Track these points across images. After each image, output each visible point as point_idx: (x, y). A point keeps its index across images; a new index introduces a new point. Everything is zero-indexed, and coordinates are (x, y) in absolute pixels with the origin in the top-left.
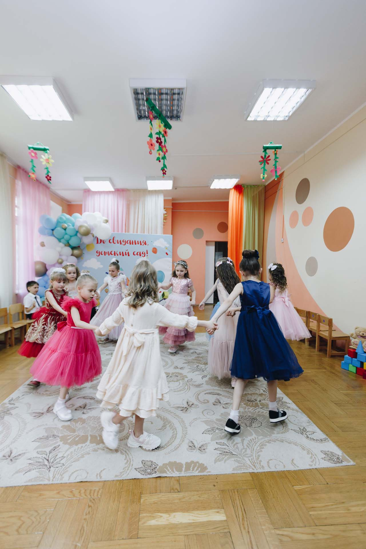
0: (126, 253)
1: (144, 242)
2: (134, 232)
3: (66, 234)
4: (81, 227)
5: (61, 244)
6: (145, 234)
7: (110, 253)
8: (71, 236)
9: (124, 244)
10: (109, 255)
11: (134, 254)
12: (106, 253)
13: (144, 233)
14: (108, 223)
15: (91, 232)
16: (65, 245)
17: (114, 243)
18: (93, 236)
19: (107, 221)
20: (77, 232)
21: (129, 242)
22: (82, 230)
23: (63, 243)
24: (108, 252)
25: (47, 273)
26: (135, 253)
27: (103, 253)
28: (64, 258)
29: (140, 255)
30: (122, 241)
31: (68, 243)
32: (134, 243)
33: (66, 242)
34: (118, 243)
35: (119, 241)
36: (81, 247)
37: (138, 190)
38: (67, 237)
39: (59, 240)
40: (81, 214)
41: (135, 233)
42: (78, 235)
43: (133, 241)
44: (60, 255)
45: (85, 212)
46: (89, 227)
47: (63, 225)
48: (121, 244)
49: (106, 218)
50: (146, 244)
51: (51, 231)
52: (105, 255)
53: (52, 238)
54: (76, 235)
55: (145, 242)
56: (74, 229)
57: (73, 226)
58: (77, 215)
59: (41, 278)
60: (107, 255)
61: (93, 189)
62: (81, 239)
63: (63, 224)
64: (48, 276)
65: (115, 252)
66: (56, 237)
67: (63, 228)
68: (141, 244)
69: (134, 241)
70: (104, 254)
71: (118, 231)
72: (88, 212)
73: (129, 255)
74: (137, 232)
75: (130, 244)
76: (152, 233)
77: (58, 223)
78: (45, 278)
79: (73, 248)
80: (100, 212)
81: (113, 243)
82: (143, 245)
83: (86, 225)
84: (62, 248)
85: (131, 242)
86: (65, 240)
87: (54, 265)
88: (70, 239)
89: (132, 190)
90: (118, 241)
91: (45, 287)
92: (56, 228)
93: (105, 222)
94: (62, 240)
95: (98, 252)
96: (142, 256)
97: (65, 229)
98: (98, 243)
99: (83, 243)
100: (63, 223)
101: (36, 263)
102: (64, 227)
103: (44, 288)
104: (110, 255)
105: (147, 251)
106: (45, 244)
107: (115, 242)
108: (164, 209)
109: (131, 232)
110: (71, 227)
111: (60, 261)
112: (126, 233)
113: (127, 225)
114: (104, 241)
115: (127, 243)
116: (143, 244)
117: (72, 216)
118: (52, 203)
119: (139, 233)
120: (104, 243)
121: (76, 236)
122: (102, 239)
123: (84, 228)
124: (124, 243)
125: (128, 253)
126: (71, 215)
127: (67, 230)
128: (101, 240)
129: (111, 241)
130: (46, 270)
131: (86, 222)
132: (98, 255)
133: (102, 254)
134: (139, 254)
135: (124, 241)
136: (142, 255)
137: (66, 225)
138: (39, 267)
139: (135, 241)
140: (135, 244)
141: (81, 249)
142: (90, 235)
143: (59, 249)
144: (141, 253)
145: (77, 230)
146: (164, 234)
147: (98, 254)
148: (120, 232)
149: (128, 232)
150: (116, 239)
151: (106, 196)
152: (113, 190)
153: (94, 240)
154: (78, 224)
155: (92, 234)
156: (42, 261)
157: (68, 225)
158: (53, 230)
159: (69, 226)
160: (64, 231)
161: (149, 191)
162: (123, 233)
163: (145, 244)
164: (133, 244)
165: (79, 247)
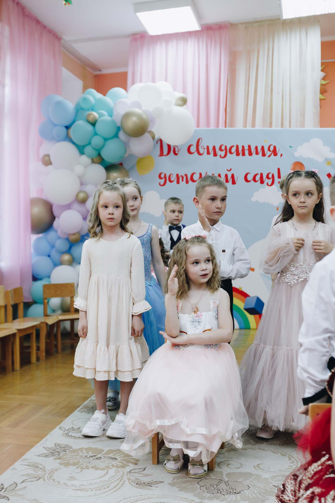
0: (226, 176)
1: (272, 148)
2: (245, 126)
3: (96, 134)
4: (127, 115)
5: (85, 159)
6: (274, 128)
7: (189, 178)
8: (106, 140)
9: (222, 156)
10: (187, 182)
11: (246, 180)
12: (181, 179)
13: (271, 126)
14: (185, 106)
15: (149, 130)
16: (93, 162)
17: (200, 154)
18: (153, 138)
19: (184, 101)
20: (119, 129)
21: (234, 150)
22: (131, 123)
23: (88, 156)
24: (186, 175)
25: (56, 224)
26: (250, 177)
27: (174, 178)
28: (90, 189)
29: (262, 182)
30: (217, 149)
31: (99, 155)
32: (247, 152)
33: (95, 154)
34: (208, 153)
35: (211, 149)
36: (125, 165)
37: (257, 22)
38: (97, 141)
39: (81, 150)
40: (125, 88)
41: (249, 128)
42: (122, 135)
43: (243, 147)
44: (82, 184)
45: (133, 83)
46: (144, 117)
47: (89, 115)
48: (215, 155)
49: (182, 95)
50: (275, 154)
51: (65, 129)
52: (178, 182)
53: (67, 145)
54: (116, 136)
55: (275, 147)
56: (113, 122)
57: (111, 115)
58: (118, 90)
59: (41, 235)
60: (183, 183)
61: (152, 31)
62: (126, 145)
63: (88, 112)
64: (56, 231)
65: (201, 174)
66: (74, 143)
67: (88, 122)
68: (264, 155)
69: (246, 148)
70: (175, 181)
71: (208, 125)
72: (141, 82)
73: (234, 183)
74: (253, 125)
75: (238, 154)
76: (290, 127)
77: (79, 110)
78: (51, 235)
79: (109, 168)
80: (166, 80)
81: (196, 153)
82: (269, 156)
83: (137, 110)
84: (86, 167)
85: (240, 149)
86: (94, 148)
87: (68, 207)
88: (103, 147)
89: (242, 24)
90: (208, 147)
91: (49, 256)
92: (73, 122)
93: (180, 103)
94: (88, 150)
95: (163, 176)
96: (265, 183)
97: (93, 124)
98: (162, 154)
99: (131, 156)
100: (89, 110)
101: (34, 202)
102: (91, 119)
103: (48, 258)
104: (190, 182)
105: (279, 170)
106: (53, 160)
107: (201, 151)
108: (322, 65)
109: (239, 125)
110: (107, 117)
111: (82, 195)
112: (227, 128)
113: (228, 109)
114: (176, 150)
115: (231, 153)
116: (270, 153)
117: (106, 95)
118: (65, 73)
119: (258, 126)
120: (176, 154)
121: (116, 139)
122: (172, 144)
123: (134, 119)
124: (223, 153)
125: (233, 176)
126: (104, 94)
127: (97, 125)
128: (169, 146)
129: (193, 149)
130: (53, 218)
131: (138, 105)
132: (162, 183)
133: (172, 179)
134: (258, 178)
135: (223, 148)
136: (266, 181)
137: (95, 114)
138: (38, 211)
139: (249, 146)
140: (250, 154)
141: (124, 168)
142: (147, 135)
143: (79, 169)
144: (265, 177)
145: (119, 125)
146: (321, 127)
147: (162, 181)
148: (212, 127)
149: (232, 125)
150: (203, 144)
151: (181, 44)
152: (196, 27)
153: (155, 146)
154: (120, 111)
155: (150, 132)
156: (44, 197)
157: (98, 113)
158: (67, 128)
159: (101, 115)
160: (90, 128)
161: (284, 21)
162: (220, 127)
163: (275, 152)
164: (244, 154)
165: (121, 164)
